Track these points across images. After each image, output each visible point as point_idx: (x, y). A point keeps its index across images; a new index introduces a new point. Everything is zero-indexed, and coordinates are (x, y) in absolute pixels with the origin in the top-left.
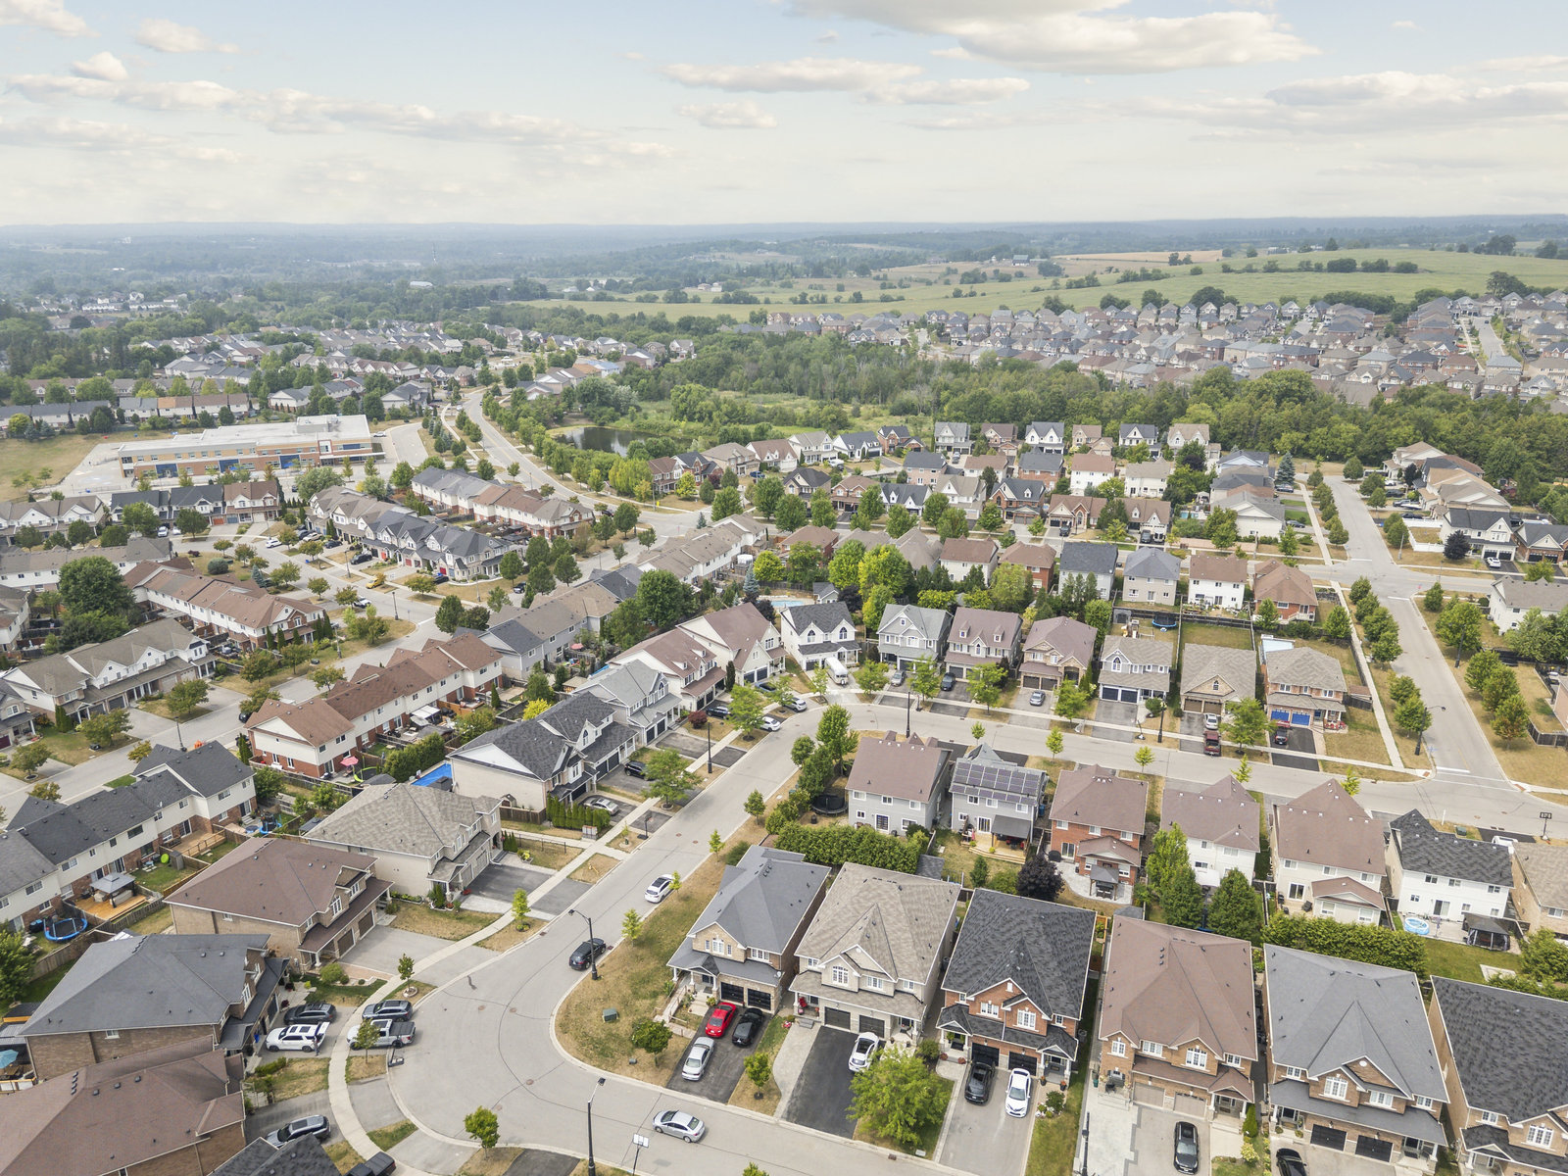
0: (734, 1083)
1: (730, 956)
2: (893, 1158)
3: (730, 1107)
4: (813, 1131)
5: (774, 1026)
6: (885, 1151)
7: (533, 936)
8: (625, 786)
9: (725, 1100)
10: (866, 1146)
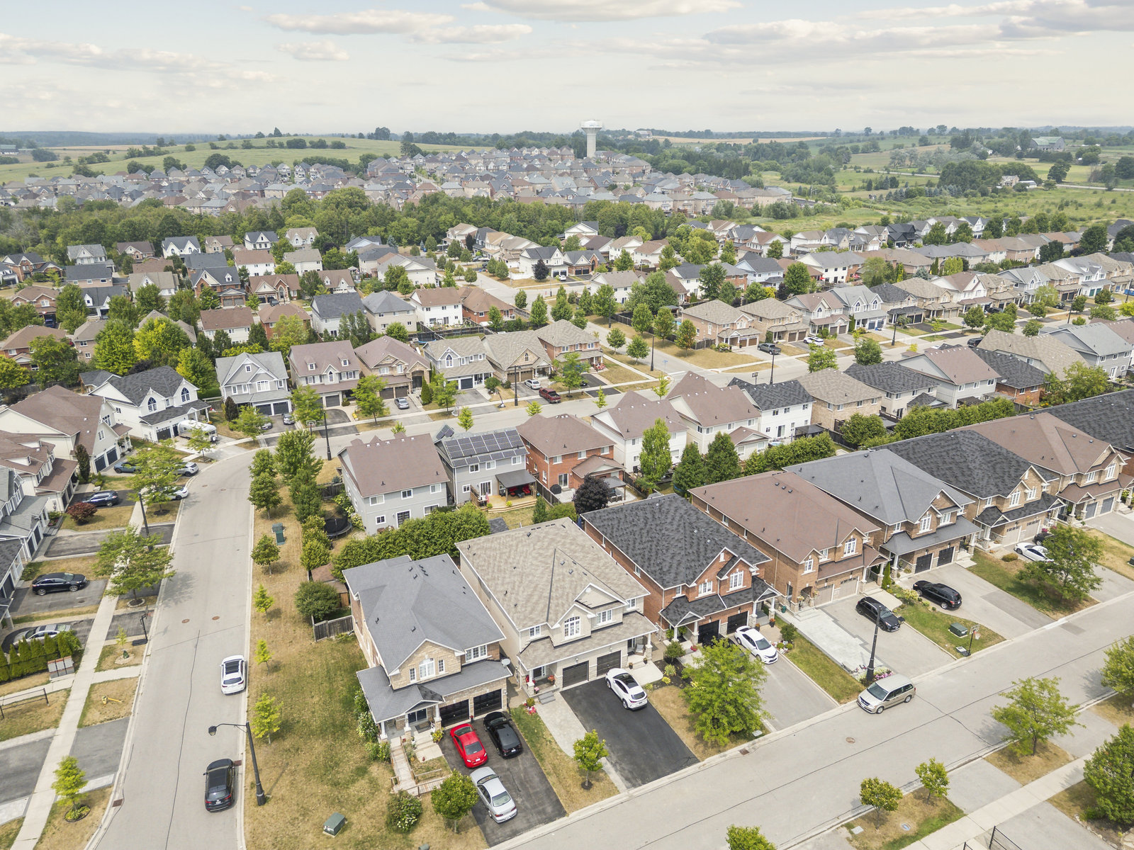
0: (549, 790)
1: (443, 673)
2: (745, 752)
3: (574, 816)
4: (665, 780)
5: (519, 719)
6: (734, 751)
7: (105, 814)
8: (50, 607)
9: (561, 812)
10: (715, 759)
